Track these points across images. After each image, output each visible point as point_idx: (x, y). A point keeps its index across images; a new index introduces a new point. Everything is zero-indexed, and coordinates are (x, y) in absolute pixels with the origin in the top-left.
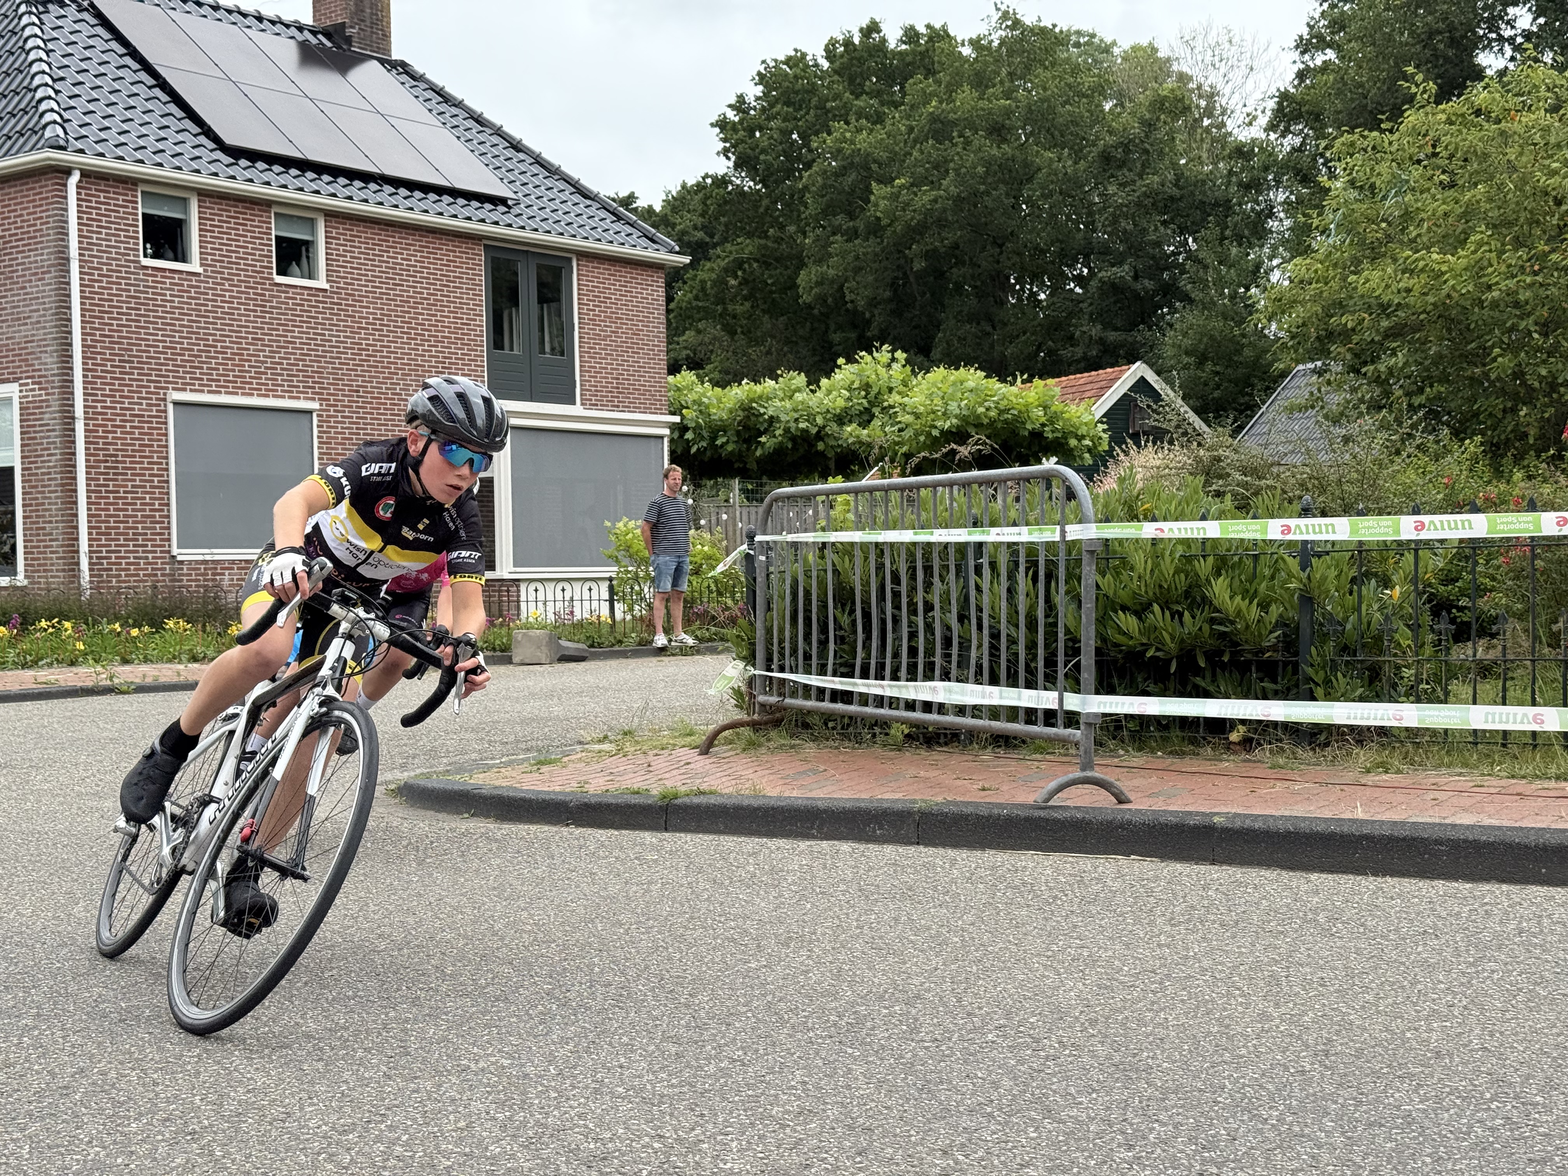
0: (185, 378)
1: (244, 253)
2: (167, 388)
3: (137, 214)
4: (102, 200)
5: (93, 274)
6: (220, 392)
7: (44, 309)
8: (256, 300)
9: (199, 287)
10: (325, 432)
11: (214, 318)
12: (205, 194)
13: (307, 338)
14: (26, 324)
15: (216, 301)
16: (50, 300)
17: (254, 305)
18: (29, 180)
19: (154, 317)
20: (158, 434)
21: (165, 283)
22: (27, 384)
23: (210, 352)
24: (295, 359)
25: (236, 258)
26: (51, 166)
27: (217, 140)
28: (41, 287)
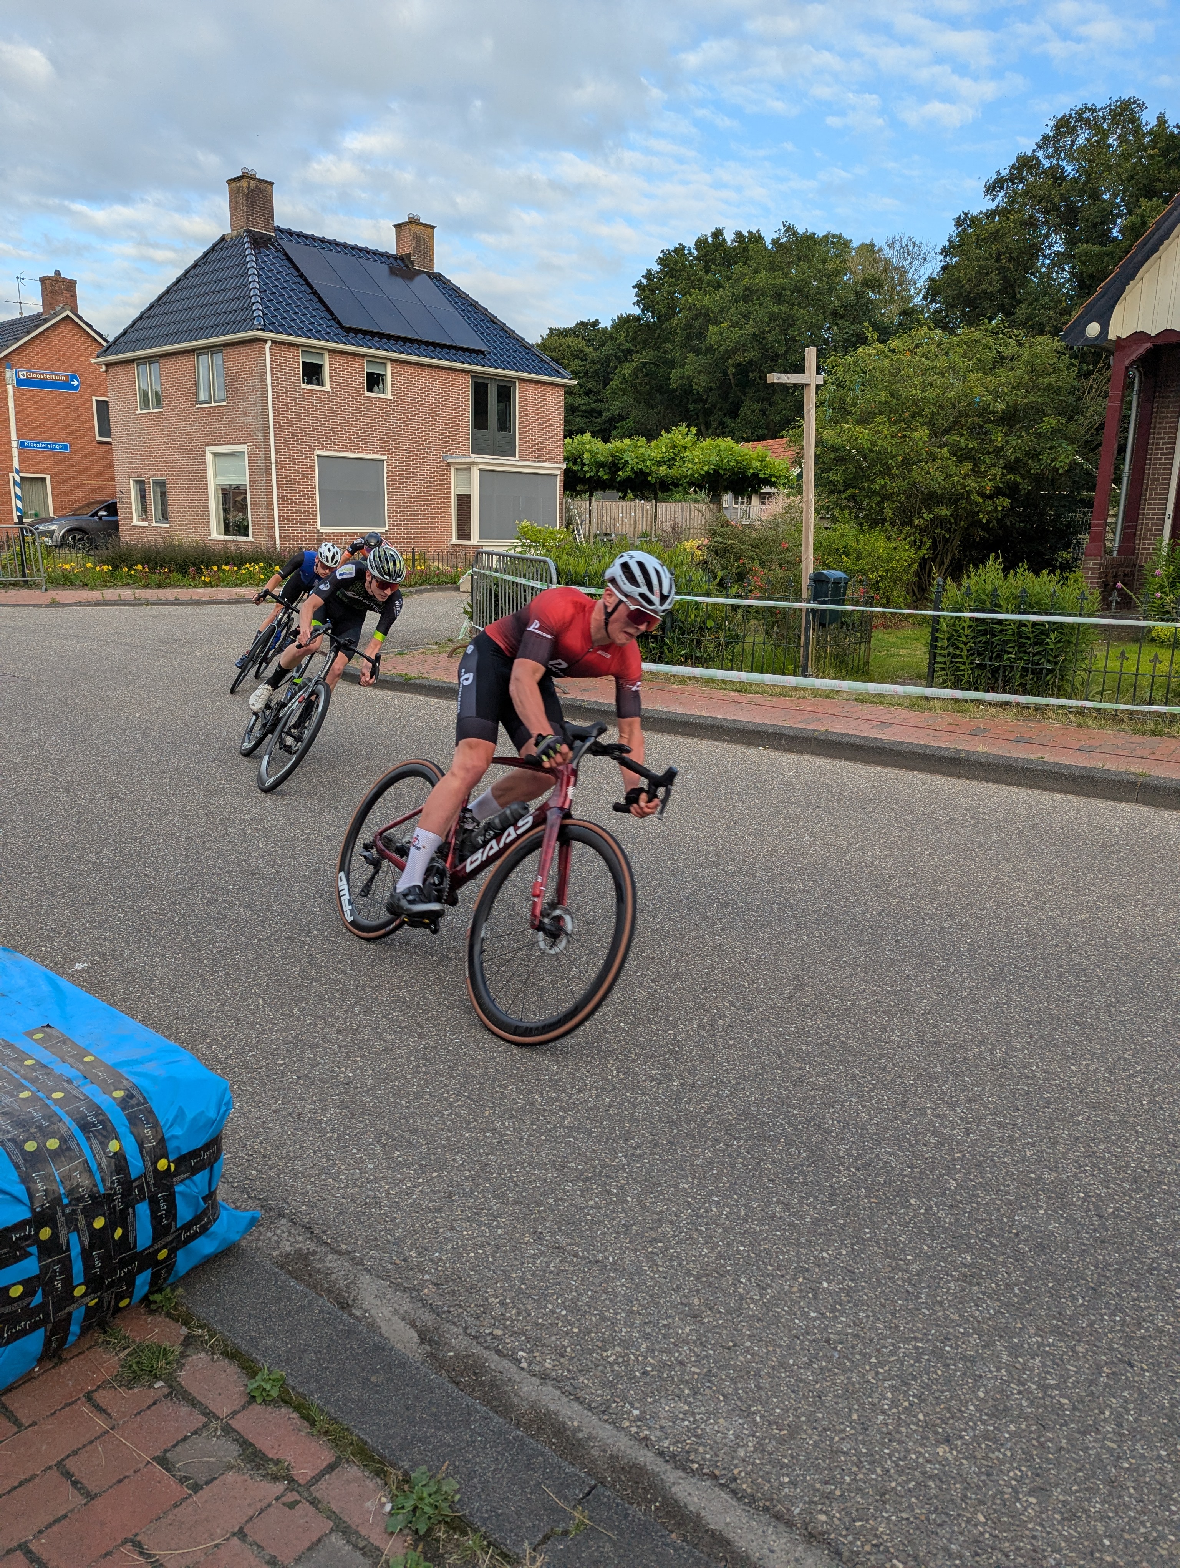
0: (323, 444)
1: (351, 381)
2: (314, 449)
3: (299, 362)
4: (282, 355)
5: (278, 393)
6: (340, 451)
7: (257, 410)
8: (357, 404)
9: (329, 398)
10: (390, 471)
11: (336, 414)
12: (332, 352)
14: (248, 416)
15: (337, 405)
16: (259, 406)
17: (356, 407)
18: (249, 344)
19: (308, 413)
20: (310, 471)
21: (312, 396)
22: (251, 446)
23: (334, 431)
24: (376, 434)
25: (347, 383)
26: (257, 338)
27: (339, 323)
28: (255, 399)
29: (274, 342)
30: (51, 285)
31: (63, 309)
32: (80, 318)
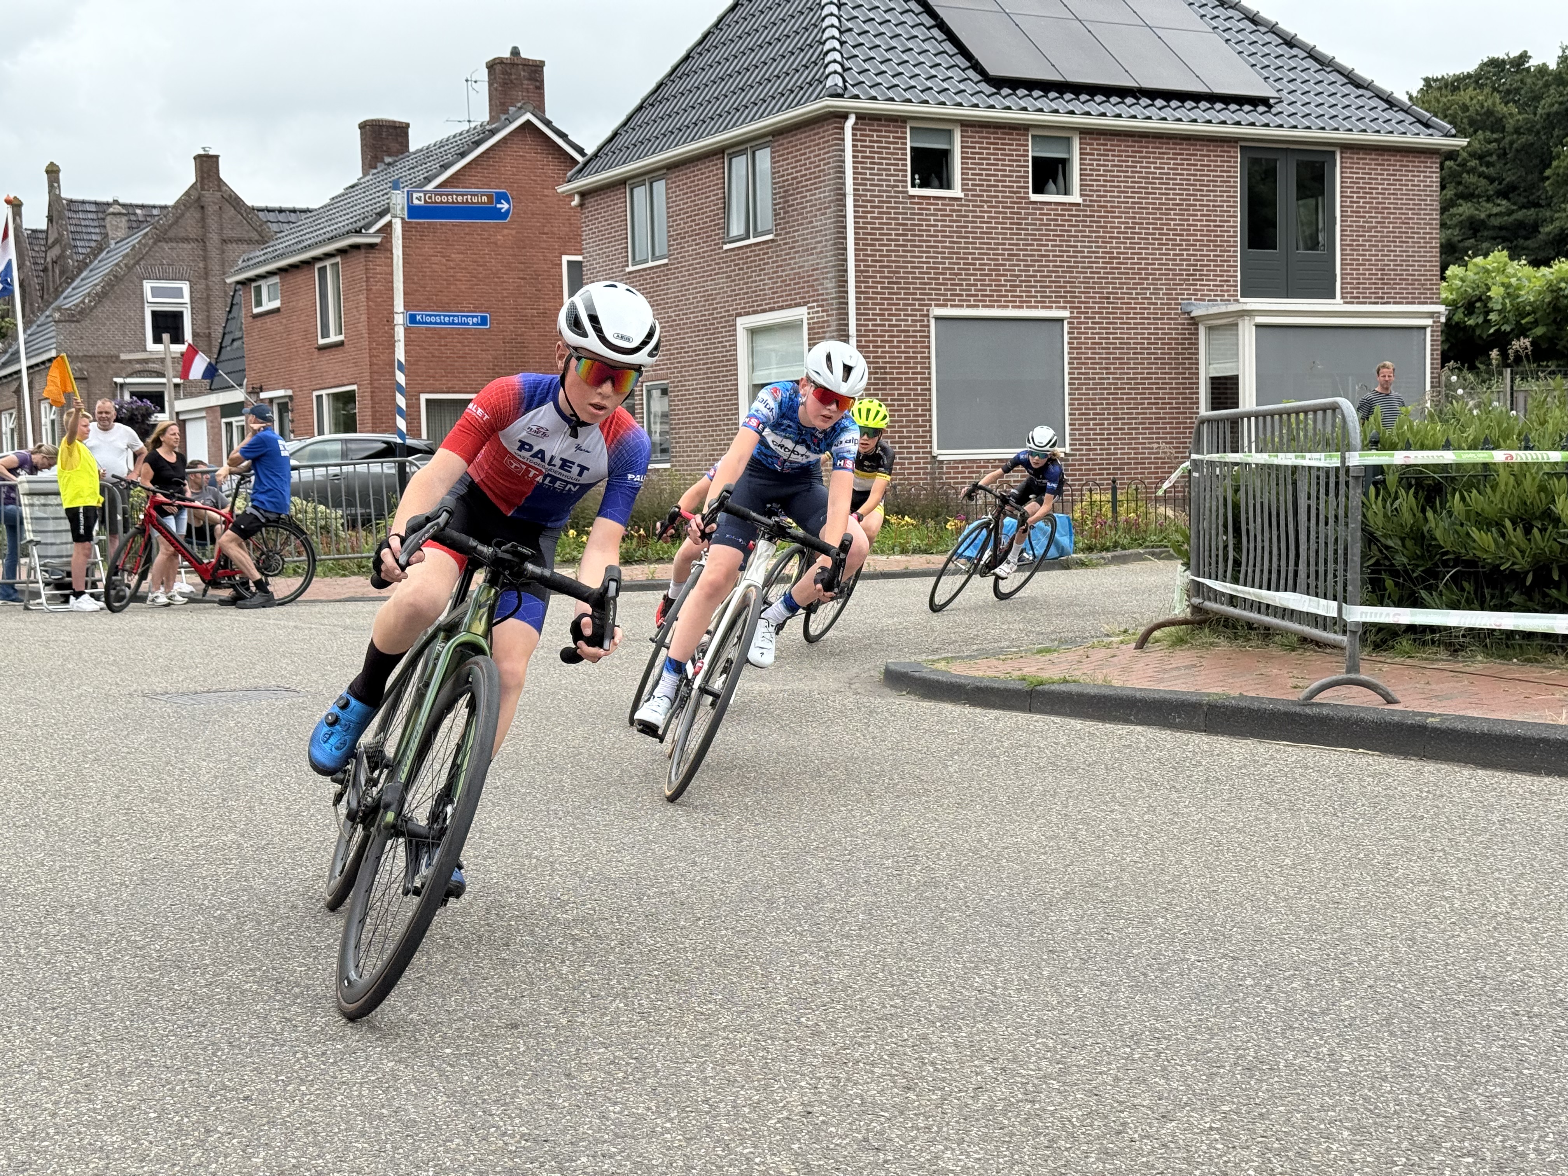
0: (946, 295)
1: (1002, 176)
2: (930, 305)
3: (905, 149)
4: (875, 138)
5: (866, 207)
6: (978, 306)
7: (826, 241)
8: (1013, 218)
9: (960, 211)
10: (1075, 338)
11: (973, 238)
12: (966, 124)
13: (1060, 251)
14: (812, 254)
15: (976, 222)
16: (830, 233)
17: (1011, 223)
18: (815, 126)
19: (919, 241)
20: (922, 347)
21: (929, 209)
22: (813, 307)
23: (969, 269)
24: (1048, 271)
25: (995, 181)
26: (831, 113)
27: (982, 72)
28: (825, 222)
29: (861, 117)
30: (505, 72)
31: (521, 110)
32: (548, 123)
